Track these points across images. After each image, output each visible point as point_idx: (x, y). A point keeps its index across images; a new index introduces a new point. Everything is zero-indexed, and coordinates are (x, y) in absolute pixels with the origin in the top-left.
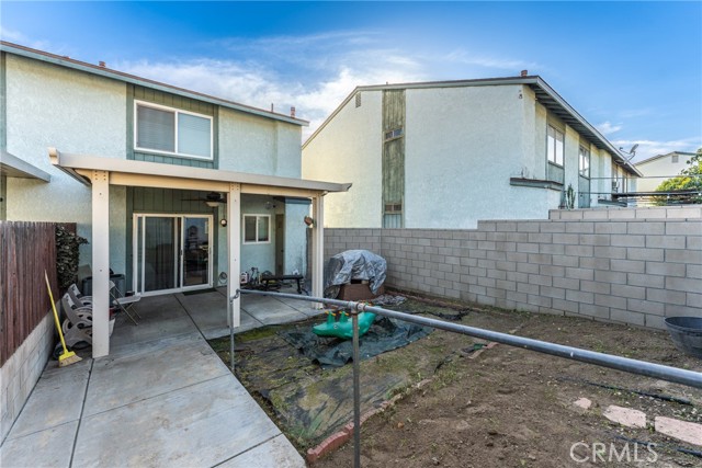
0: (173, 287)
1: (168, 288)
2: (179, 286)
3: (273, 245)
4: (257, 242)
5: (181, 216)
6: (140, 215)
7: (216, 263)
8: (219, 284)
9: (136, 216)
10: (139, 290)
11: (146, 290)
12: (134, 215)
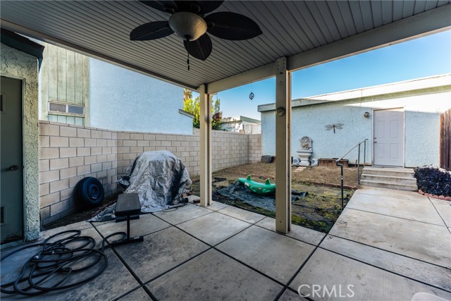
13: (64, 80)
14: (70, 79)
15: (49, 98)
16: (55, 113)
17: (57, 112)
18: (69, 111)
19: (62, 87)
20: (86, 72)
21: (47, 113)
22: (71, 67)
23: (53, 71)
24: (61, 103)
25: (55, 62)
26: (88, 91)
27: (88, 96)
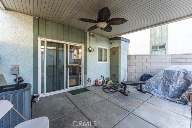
0: (63, 89)
1: (60, 89)
2: (66, 87)
3: (109, 64)
4: (103, 62)
5: (68, 43)
6: (43, 39)
7: (86, 73)
8: (87, 85)
9: (40, 39)
10: (42, 92)
11: (47, 92)
12: (39, 38)
13: (157, 36)
14: (160, 35)
15: (152, 45)
16: (154, 50)
17: (155, 50)
18: (159, 48)
19: (156, 40)
20: (166, 29)
21: (151, 50)
22: (160, 30)
23: (153, 35)
24: (156, 46)
25: (154, 31)
26: (167, 37)
27: (167, 39)
